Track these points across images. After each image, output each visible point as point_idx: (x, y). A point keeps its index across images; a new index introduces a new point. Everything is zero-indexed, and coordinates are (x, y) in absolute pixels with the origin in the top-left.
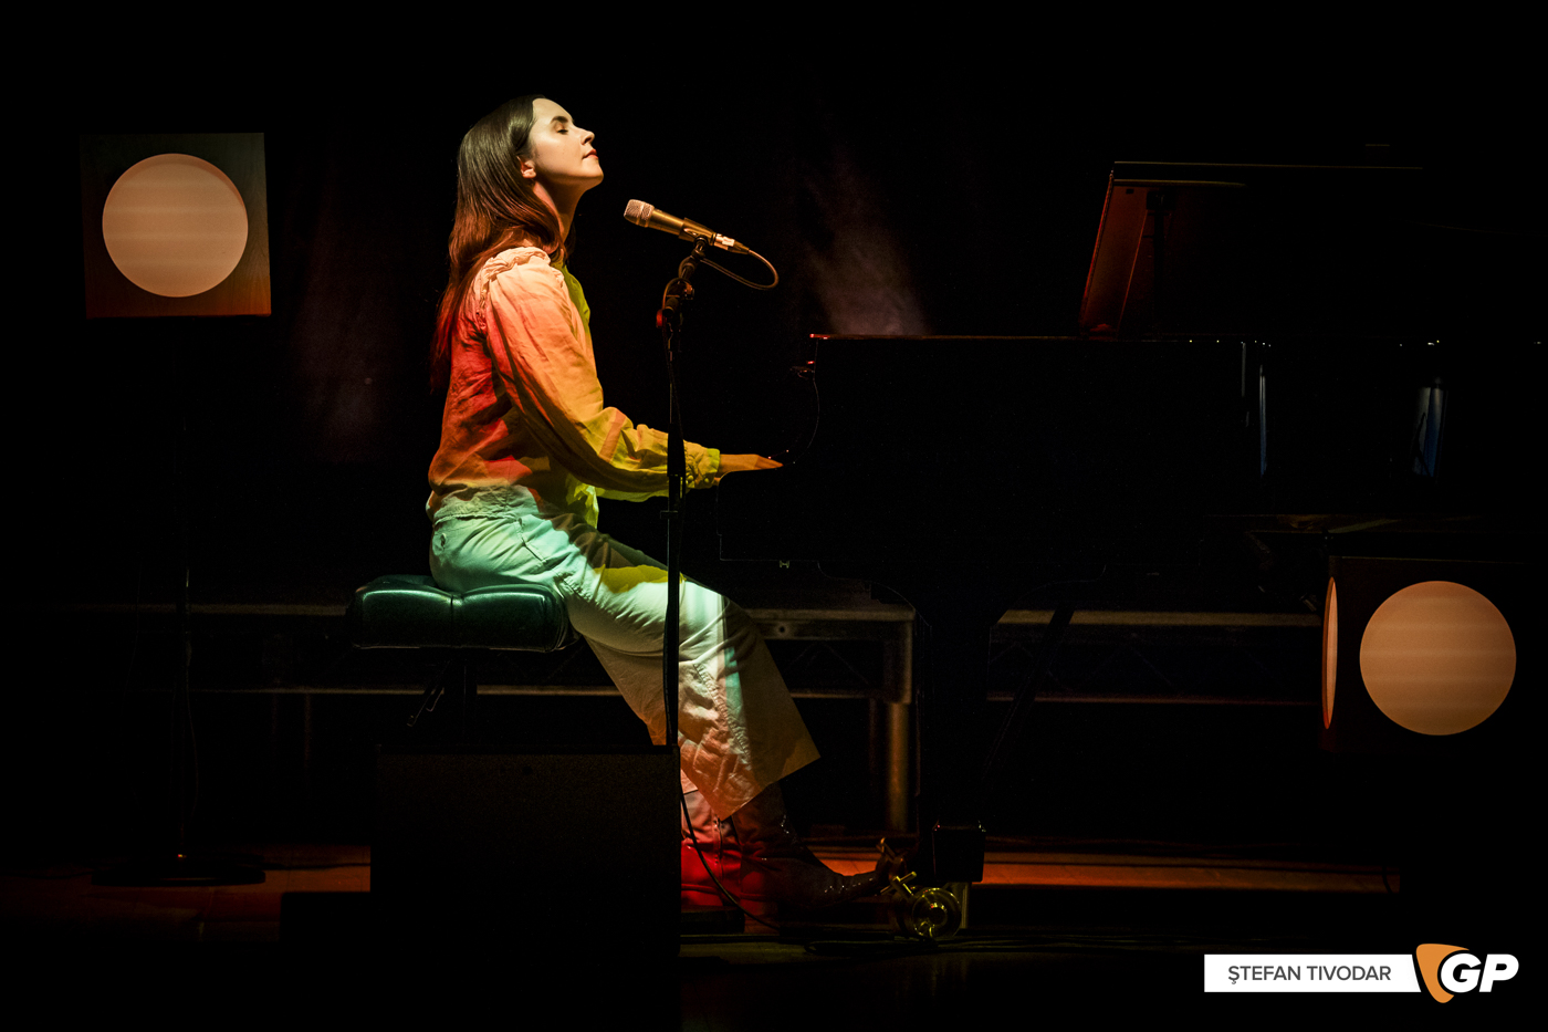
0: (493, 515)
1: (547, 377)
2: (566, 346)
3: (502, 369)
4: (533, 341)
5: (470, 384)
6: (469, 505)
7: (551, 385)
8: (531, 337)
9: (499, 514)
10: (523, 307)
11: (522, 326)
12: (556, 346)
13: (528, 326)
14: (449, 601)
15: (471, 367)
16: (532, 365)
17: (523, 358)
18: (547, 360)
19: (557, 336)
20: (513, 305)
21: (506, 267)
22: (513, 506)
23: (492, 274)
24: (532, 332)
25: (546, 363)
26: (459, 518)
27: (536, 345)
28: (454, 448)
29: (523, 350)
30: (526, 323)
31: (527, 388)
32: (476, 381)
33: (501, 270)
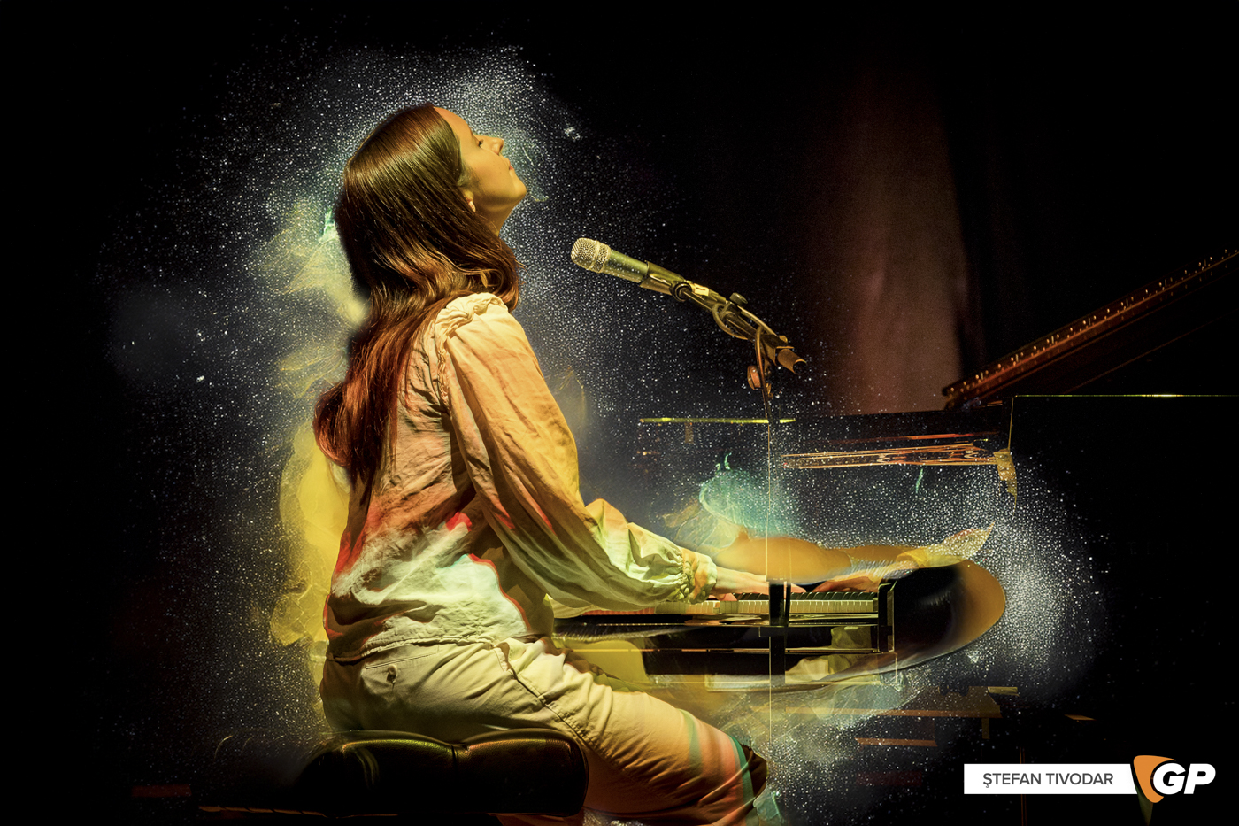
0: (464, 640)
1: (543, 459)
2: (551, 419)
3: (471, 451)
4: (518, 412)
5: (422, 473)
6: (430, 627)
7: (550, 469)
8: (514, 407)
9: (472, 638)
10: (500, 368)
11: (501, 393)
12: (541, 419)
13: (510, 394)
14: (450, 751)
15: (426, 451)
16: (521, 443)
17: (508, 435)
18: (538, 436)
19: (542, 407)
20: (487, 367)
21: (466, 320)
22: (487, 626)
23: (450, 329)
24: (515, 402)
25: (538, 440)
26: (415, 644)
27: (523, 418)
28: (396, 557)
29: (508, 426)
30: (507, 390)
31: (512, 475)
32: (433, 467)
33: (461, 323)
